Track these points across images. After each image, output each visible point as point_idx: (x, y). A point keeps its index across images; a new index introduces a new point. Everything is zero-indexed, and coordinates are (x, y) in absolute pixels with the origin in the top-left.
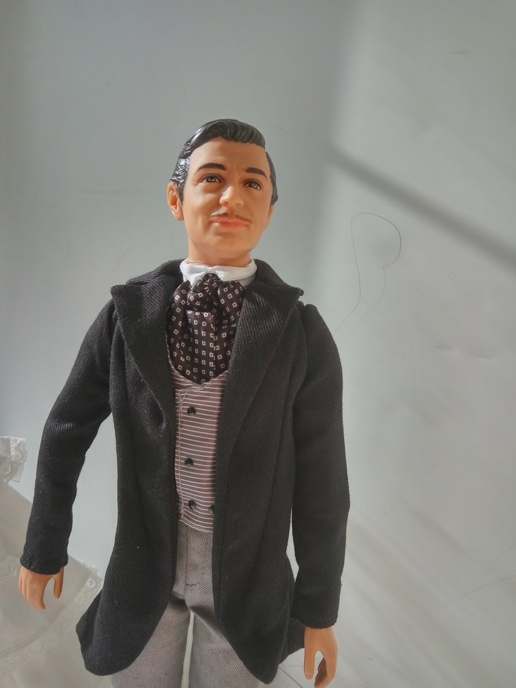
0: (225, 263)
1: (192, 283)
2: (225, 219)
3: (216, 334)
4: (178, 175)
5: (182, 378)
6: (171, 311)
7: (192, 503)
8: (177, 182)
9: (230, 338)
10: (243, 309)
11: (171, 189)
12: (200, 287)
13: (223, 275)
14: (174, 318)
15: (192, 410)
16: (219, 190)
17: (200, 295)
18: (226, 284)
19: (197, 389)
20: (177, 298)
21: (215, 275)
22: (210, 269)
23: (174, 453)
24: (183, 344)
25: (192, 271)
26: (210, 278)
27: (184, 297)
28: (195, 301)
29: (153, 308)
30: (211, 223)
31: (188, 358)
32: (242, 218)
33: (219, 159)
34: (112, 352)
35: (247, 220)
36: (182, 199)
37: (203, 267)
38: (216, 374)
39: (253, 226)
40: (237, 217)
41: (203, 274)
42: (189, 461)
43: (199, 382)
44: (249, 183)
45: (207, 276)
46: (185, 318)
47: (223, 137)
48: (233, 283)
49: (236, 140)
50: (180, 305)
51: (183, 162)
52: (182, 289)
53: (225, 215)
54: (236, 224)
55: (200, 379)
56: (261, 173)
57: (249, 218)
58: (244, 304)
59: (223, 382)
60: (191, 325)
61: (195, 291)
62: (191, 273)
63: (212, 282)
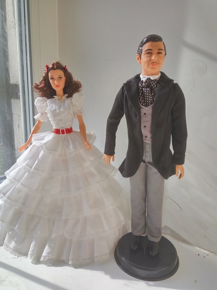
0: (152, 75)
1: (144, 81)
2: (153, 64)
3: (151, 94)
4: (139, 52)
5: (142, 106)
6: (139, 89)
7: (146, 137)
8: (139, 54)
9: (154, 94)
10: (158, 87)
11: (137, 55)
12: (146, 82)
13: (152, 78)
14: (140, 91)
15: (145, 114)
16: (151, 56)
17: (146, 84)
18: (153, 80)
19: (146, 108)
20: (140, 85)
21: (150, 78)
22: (149, 77)
23: (141, 125)
24: (142, 97)
25: (144, 78)
26: (149, 79)
27: (142, 85)
28: (145, 86)
29: (134, 88)
30: (149, 65)
31: (144, 101)
32: (157, 63)
33: (151, 48)
34: (124, 100)
35: (158, 63)
36: (141, 58)
37: (147, 76)
38: (151, 104)
39: (160, 65)
40: (156, 63)
41: (147, 78)
42: (145, 127)
43: (146, 107)
44: (159, 53)
45: (148, 79)
46: (142, 90)
47: (151, 41)
48: (155, 80)
49: (155, 42)
50: (141, 87)
51: (140, 48)
52: (141, 82)
53: (153, 63)
54: (155, 65)
55: (147, 106)
56: (162, 50)
57: (159, 62)
58: (158, 86)
59: (152, 106)
60: (144, 92)
61: (145, 83)
62: (143, 78)
63: (149, 80)
